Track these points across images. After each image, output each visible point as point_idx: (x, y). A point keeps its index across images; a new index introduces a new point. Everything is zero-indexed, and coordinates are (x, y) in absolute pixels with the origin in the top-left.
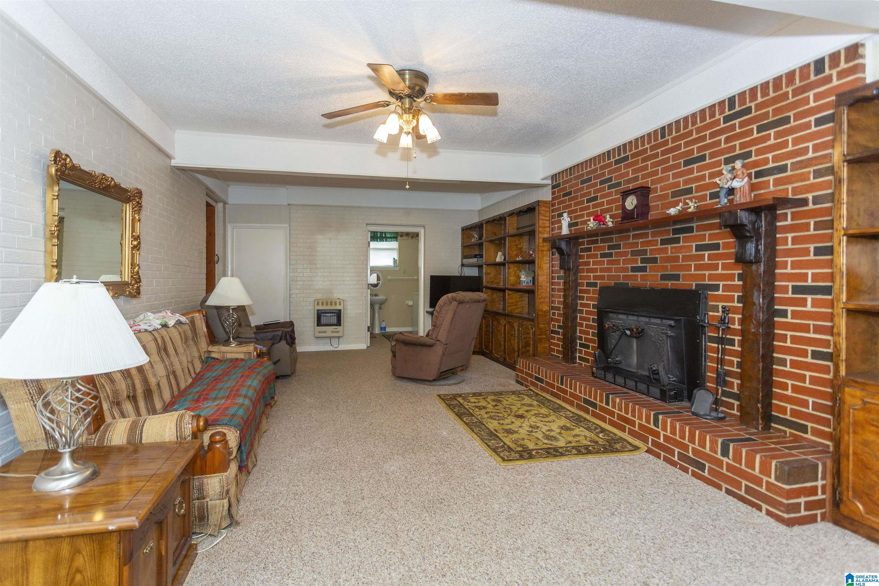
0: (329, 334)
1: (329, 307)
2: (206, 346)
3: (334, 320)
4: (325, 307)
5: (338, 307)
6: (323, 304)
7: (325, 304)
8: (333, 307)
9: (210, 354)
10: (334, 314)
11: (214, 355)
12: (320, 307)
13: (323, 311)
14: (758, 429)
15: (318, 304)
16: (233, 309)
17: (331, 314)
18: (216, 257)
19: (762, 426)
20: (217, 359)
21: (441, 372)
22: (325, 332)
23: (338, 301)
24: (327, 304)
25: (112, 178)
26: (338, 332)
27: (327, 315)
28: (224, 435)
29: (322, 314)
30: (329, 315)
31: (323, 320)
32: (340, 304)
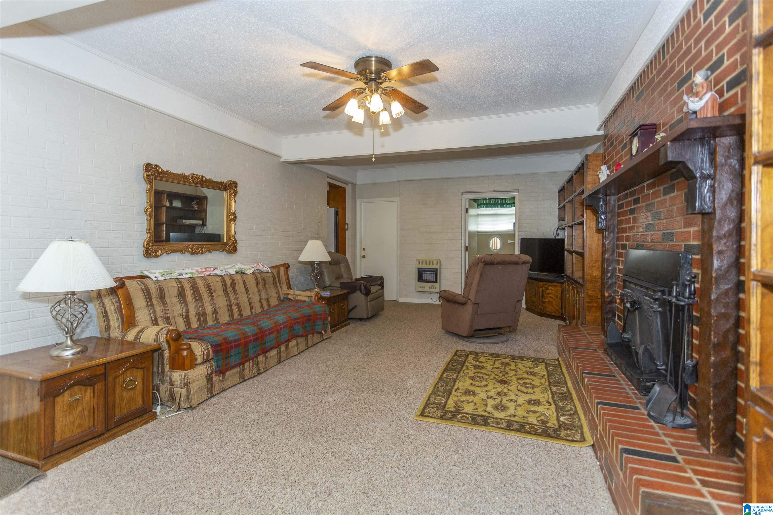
0: (427, 289)
1: (427, 266)
2: (287, 289)
3: (432, 278)
4: (424, 266)
5: (434, 266)
6: (422, 264)
7: (424, 263)
8: (432, 266)
9: (287, 296)
10: (433, 273)
11: (290, 297)
12: (421, 266)
13: (424, 269)
14: (709, 450)
15: (419, 263)
16: (317, 264)
17: (431, 273)
18: (346, 225)
19: (715, 447)
20: (291, 299)
21: (475, 331)
22: (424, 287)
23: (435, 261)
24: (426, 264)
25: (202, 176)
26: (435, 288)
27: (427, 272)
28: (190, 345)
29: (423, 272)
30: (429, 273)
31: (425, 277)
32: (437, 264)
